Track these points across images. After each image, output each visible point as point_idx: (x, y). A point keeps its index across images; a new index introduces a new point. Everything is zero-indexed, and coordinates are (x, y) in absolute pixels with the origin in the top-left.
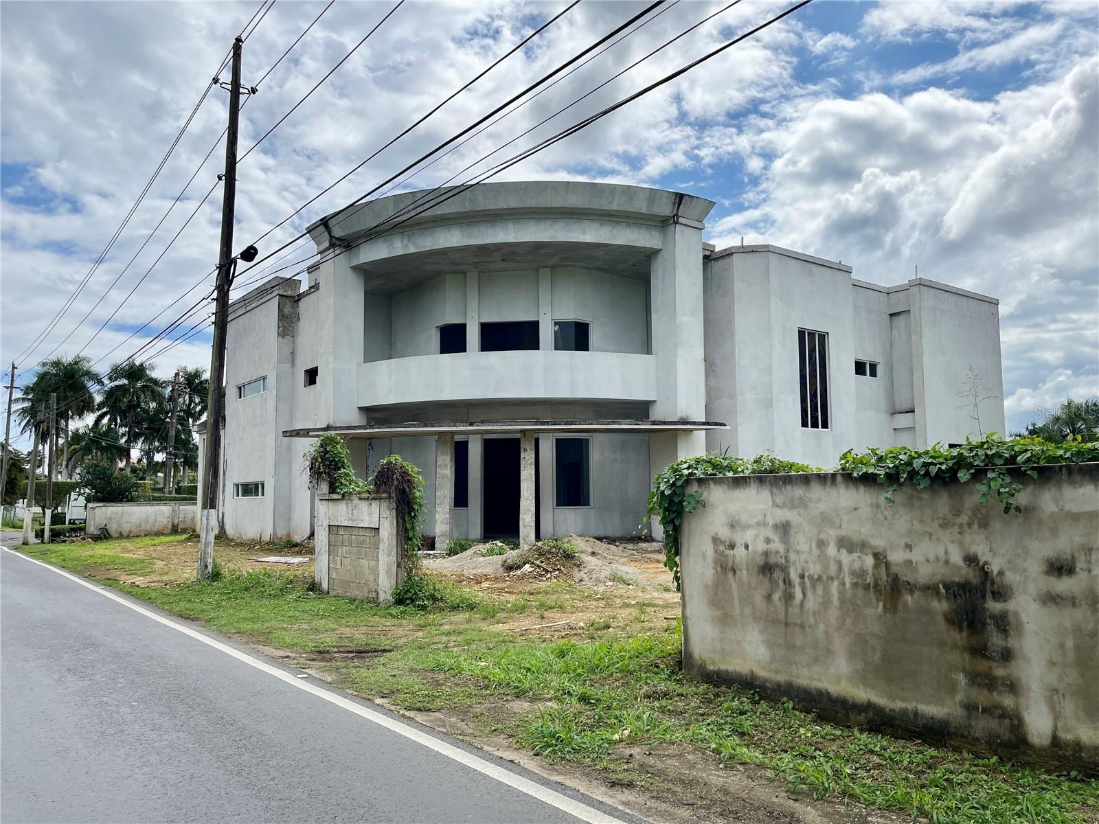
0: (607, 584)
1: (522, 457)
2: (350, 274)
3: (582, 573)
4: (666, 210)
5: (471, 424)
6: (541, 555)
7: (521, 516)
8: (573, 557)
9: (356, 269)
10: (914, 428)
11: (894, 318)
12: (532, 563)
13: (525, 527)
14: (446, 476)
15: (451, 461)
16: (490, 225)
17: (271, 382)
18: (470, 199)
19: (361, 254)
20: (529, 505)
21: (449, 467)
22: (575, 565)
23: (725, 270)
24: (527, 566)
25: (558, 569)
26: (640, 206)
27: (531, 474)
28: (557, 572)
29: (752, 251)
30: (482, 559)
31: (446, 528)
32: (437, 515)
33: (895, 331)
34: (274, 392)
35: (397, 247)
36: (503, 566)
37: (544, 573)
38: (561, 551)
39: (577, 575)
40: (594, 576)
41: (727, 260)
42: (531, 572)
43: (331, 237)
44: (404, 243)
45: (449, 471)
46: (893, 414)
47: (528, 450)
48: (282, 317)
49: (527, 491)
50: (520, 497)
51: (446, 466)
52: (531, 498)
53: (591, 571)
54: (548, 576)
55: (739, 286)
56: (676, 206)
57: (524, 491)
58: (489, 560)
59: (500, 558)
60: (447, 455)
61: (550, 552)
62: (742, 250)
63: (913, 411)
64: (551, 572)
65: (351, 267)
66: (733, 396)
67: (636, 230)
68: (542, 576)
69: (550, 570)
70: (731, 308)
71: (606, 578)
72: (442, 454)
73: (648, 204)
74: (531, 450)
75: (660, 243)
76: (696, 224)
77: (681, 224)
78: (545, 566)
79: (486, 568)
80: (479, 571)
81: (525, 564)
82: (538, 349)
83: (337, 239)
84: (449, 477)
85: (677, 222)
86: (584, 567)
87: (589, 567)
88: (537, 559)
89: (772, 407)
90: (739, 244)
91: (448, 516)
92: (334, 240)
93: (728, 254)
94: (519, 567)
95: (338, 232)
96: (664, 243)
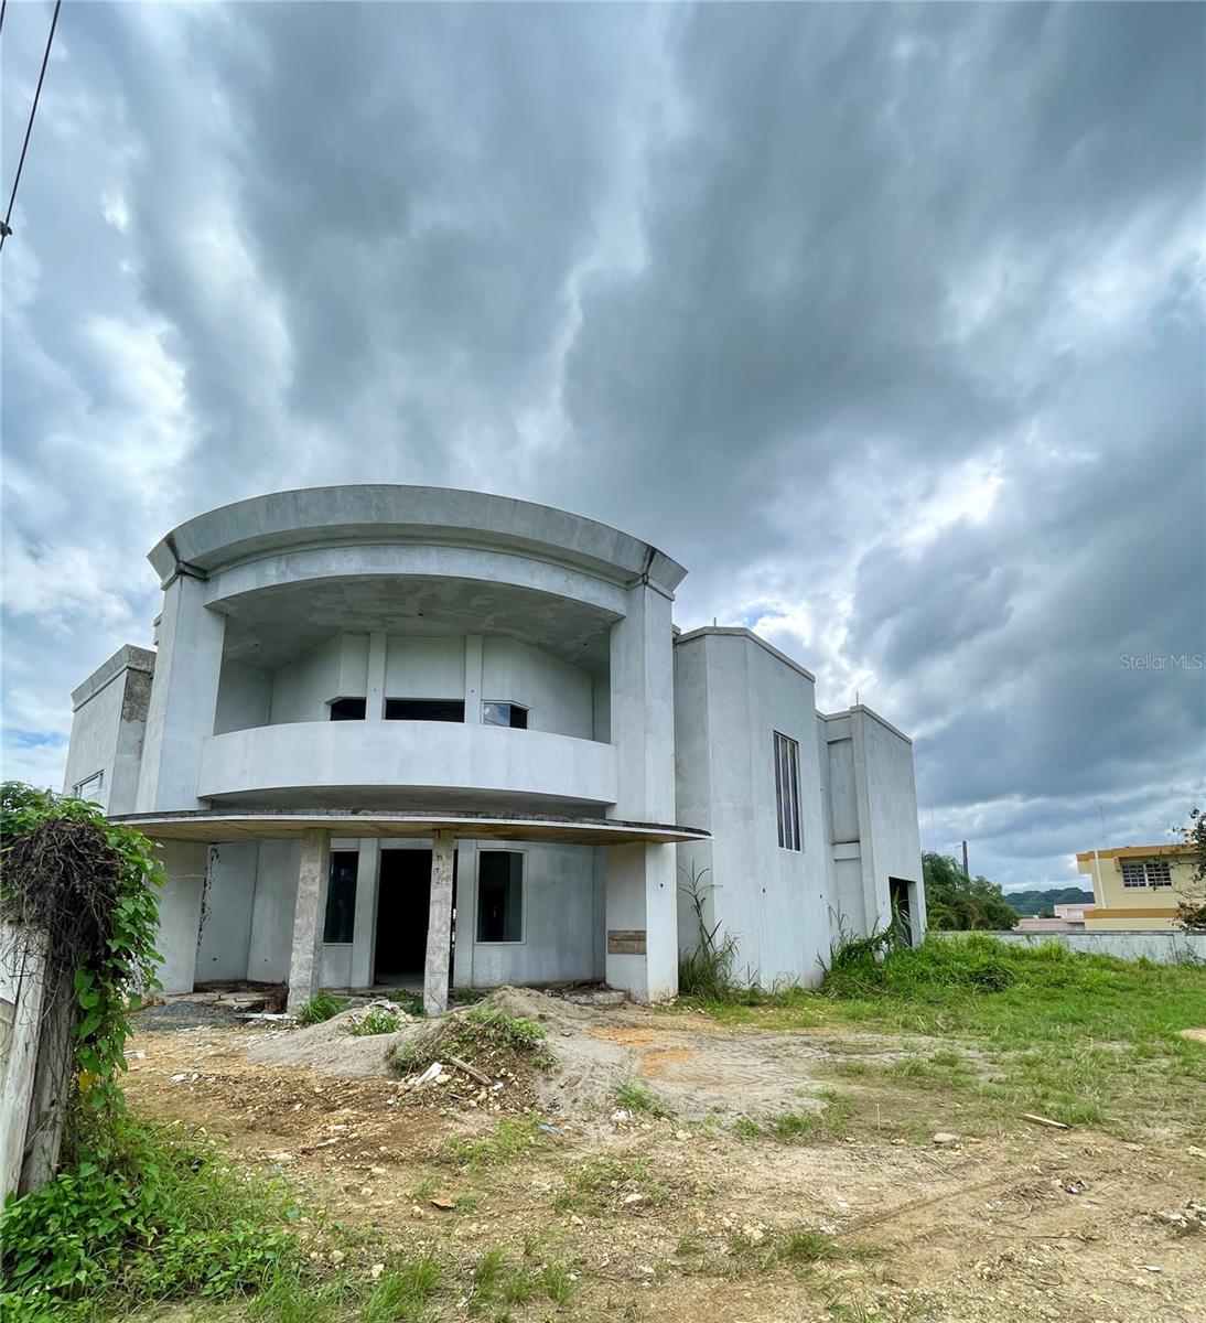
0: (614, 1117)
1: (433, 867)
2: (206, 616)
3: (554, 1086)
4: (635, 564)
5: (355, 812)
6: (465, 1041)
7: (428, 957)
8: (531, 1048)
9: (215, 609)
10: (860, 859)
11: (832, 746)
12: (447, 1062)
13: (433, 974)
14: (312, 894)
15: (322, 871)
16: (404, 550)
17: (108, 778)
18: (378, 507)
19: (221, 586)
20: (441, 939)
21: (318, 880)
22: (537, 1065)
23: (695, 654)
24: (436, 1068)
25: (503, 1077)
26: (604, 552)
27: (446, 894)
28: (500, 1085)
29: (727, 634)
30: (350, 1041)
31: (306, 975)
32: (294, 954)
33: (833, 760)
34: (109, 789)
35: (272, 574)
36: (387, 1058)
37: (471, 1087)
38: (508, 1036)
39: (545, 1091)
40: (582, 1096)
41: (697, 644)
42: (443, 1085)
43: (178, 561)
44: (280, 570)
45: (317, 886)
46: (834, 844)
47: (444, 858)
48: (129, 694)
49: (439, 919)
50: (427, 928)
51: (313, 880)
52: (444, 929)
53: (572, 1082)
54: (480, 1098)
55: (712, 674)
56: (647, 562)
57: (434, 920)
58: (363, 1043)
59: (382, 1042)
60: (316, 861)
61: (484, 1037)
62: (716, 632)
63: (859, 841)
64: (487, 1086)
65: (205, 607)
66: (705, 804)
67: (597, 587)
68: (468, 1093)
69: (486, 1080)
70: (702, 699)
71: (608, 1099)
72: (308, 861)
73: (615, 552)
74: (448, 858)
75: (623, 608)
76: (666, 592)
77: (651, 586)
78: (475, 1071)
79: (353, 1062)
80: (341, 1068)
81: (429, 1062)
82: (462, 721)
83: (186, 564)
84: (317, 895)
85: (646, 583)
86: (556, 1071)
87: (567, 1073)
88: (456, 1052)
89: (752, 818)
90: (712, 625)
91: (312, 957)
92: (182, 566)
93: (698, 636)
94: (418, 1068)
95: (188, 555)
96: (629, 608)
